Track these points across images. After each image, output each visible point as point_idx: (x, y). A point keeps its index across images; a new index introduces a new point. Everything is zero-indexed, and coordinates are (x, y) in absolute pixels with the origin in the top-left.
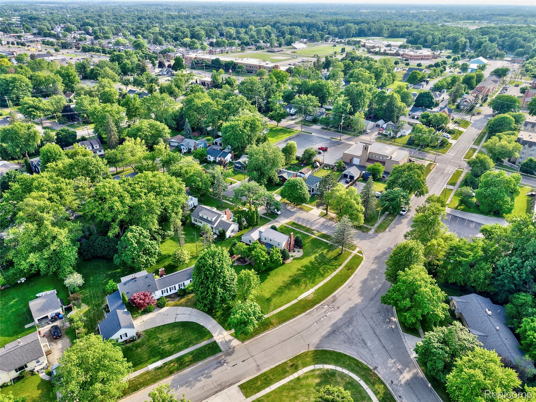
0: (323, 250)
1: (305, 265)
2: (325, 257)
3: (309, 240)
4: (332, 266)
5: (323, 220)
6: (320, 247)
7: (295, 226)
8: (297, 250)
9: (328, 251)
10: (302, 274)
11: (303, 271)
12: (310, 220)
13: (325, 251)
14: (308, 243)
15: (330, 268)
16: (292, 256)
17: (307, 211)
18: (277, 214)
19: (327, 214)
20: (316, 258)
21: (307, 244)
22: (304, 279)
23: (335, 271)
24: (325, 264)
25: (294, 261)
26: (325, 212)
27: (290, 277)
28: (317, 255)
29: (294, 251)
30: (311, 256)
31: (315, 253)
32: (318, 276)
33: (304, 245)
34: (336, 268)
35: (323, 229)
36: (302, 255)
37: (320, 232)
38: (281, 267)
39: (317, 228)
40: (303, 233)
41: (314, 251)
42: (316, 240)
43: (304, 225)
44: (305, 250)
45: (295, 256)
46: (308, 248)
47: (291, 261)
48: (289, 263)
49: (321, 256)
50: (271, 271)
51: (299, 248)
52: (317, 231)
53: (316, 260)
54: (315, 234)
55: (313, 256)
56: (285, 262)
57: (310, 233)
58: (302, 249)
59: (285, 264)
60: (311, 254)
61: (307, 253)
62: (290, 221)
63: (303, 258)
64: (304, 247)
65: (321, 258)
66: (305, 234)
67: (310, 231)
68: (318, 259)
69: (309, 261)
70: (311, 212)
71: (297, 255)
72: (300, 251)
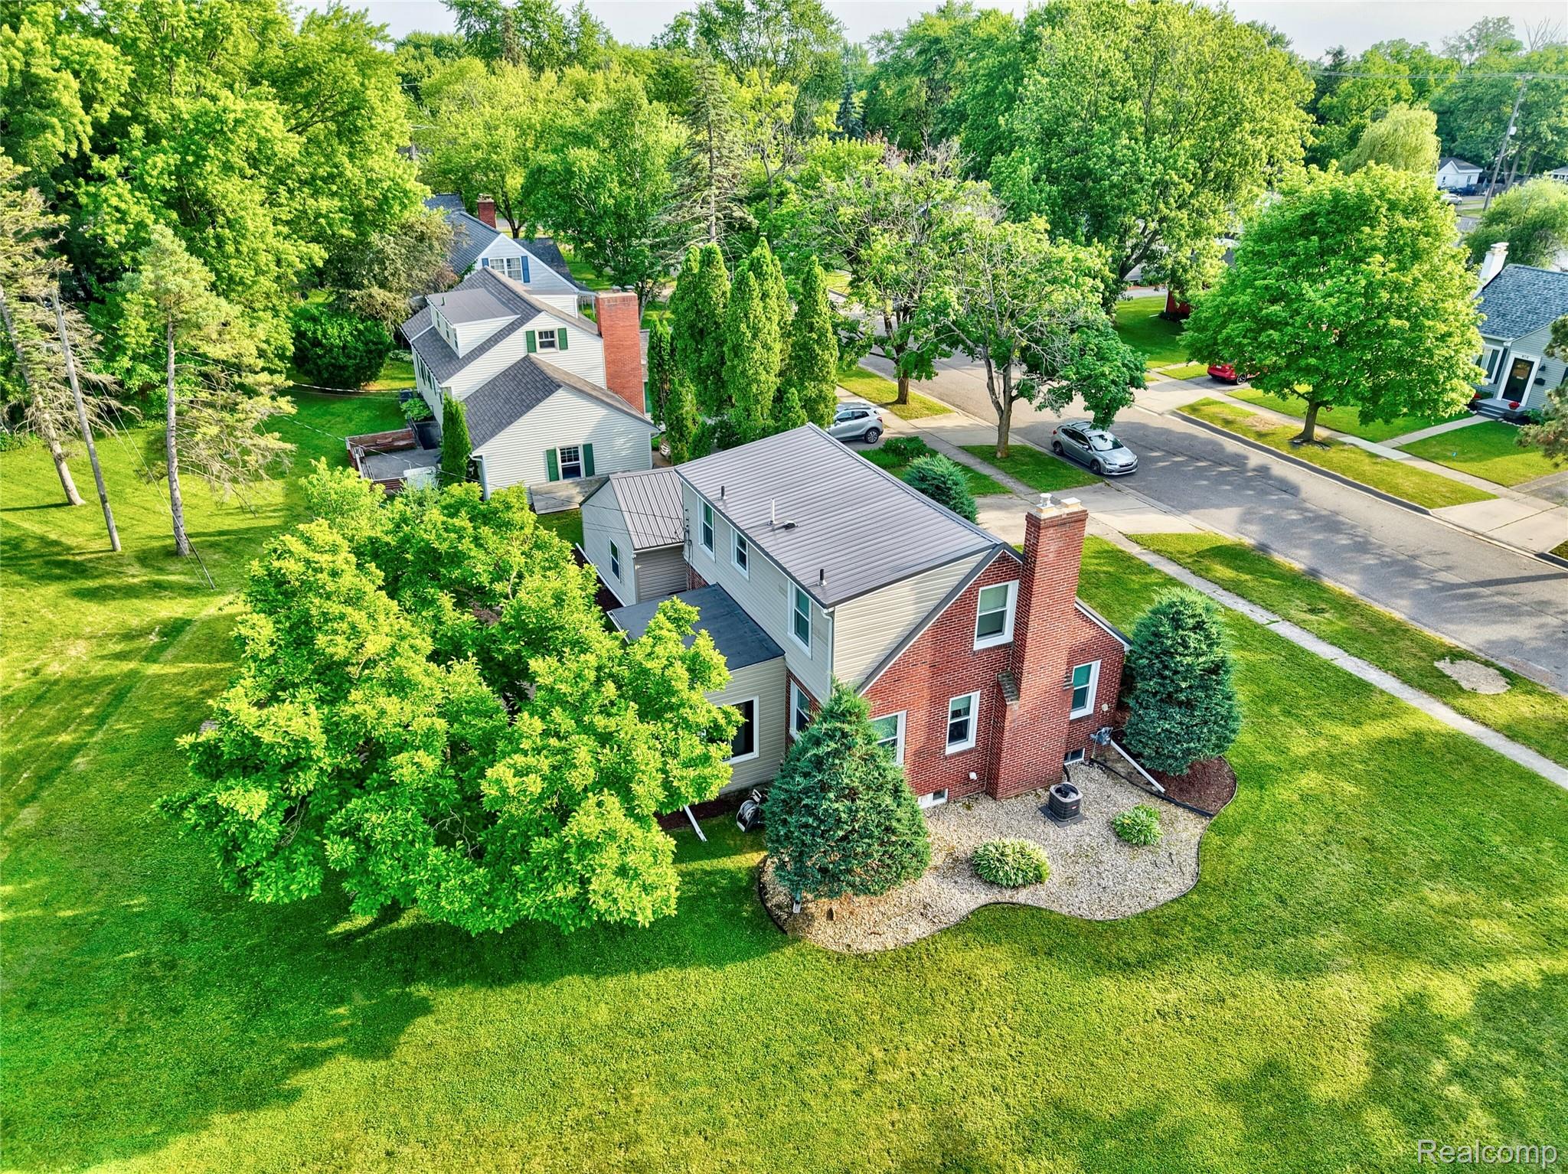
1: (1137, 1121)
6: (1523, 885)
7: (1224, 573)
8: (1107, 800)
12: (1425, 562)
16: (978, 868)
17: (1418, 504)
18: (1094, 466)
20: (1404, 1035)
25: (973, 956)
28: (1449, 996)
29: (1058, 812)
30: (1310, 967)
31: (1410, 942)
36: (1164, 894)
37: (1543, 695)
38: (693, 974)
39: (1514, 653)
40: (1303, 651)
41: (1394, 907)
42: (1477, 769)
43: (1344, 584)
44: (1243, 841)
45: (1039, 879)
46: (1310, 829)
47: (911, 938)
48: (862, 956)
49: (1530, 1053)
50: (481, 993)
51: (1157, 795)
52: (1504, 673)
53: (1412, 1089)
54: (1473, 693)
55: (1349, 980)
56: (808, 918)
57: (1398, 674)
58: (1203, 813)
59: (788, 951)
60: (1321, 943)
61: (1263, 898)
62: (1191, 531)
63: (1141, 963)
64: (1244, 794)
65: (1514, 1087)
66: (1328, 666)
67: (1397, 651)
68: (1455, 1091)
69: (1254, 1050)
70: (1460, 514)
71: (1071, 882)
72: (1156, 827)
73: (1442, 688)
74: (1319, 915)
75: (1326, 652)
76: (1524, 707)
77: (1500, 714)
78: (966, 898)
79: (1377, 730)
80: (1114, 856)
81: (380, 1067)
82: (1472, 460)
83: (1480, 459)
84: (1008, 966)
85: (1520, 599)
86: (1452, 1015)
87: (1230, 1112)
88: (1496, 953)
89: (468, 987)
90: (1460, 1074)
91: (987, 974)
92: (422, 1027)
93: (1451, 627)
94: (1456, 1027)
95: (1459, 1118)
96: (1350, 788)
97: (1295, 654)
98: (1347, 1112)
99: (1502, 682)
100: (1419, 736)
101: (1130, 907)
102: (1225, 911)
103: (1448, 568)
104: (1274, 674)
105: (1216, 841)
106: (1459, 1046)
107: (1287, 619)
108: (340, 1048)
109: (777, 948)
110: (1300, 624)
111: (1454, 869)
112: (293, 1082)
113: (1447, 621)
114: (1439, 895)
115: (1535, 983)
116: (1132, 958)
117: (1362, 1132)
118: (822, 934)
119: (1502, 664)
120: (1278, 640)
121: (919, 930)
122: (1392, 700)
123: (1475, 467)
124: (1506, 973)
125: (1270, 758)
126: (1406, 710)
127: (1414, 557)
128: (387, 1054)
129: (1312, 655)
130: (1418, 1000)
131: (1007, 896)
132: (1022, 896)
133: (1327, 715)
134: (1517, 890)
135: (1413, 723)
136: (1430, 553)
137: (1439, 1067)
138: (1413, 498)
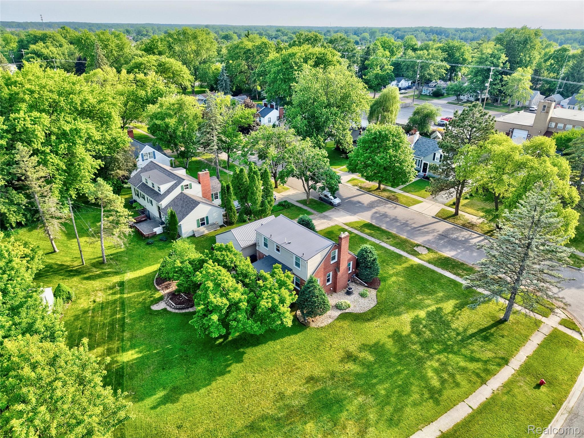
0: (441, 300)
1: (376, 344)
2: (447, 325)
3: (399, 268)
4: (473, 359)
5: (443, 226)
6: (432, 293)
7: (367, 231)
8: (357, 289)
9: (460, 307)
10: (358, 375)
11: (363, 363)
12: (410, 222)
13: (449, 306)
14: (397, 274)
15: (464, 369)
16: (338, 307)
17: (406, 206)
18: (331, 204)
19: (456, 214)
20: (415, 322)
21: (394, 279)
22: (360, 399)
23: (484, 382)
24: (447, 349)
25: (341, 323)
26: (453, 210)
27: (311, 379)
28: (422, 314)
29: (349, 293)
30: (399, 314)
31: (415, 306)
32: (416, 396)
33: (384, 279)
34: (490, 373)
35: (444, 246)
36: (372, 306)
37: (434, 252)
38: (292, 337)
39: (429, 243)
40: (388, 249)
41: (412, 301)
42: (424, 271)
43: (394, 231)
44: (383, 293)
45: (349, 307)
46: (395, 289)
47: (329, 322)
48: (322, 327)
49: (435, 321)
50: (254, 348)
51: (366, 286)
52: (427, 248)
53: (417, 330)
54: (422, 254)
55: (406, 315)
56: (309, 323)
57: (407, 252)
58: (376, 289)
59: (308, 329)
60: (401, 310)
61: (389, 303)
62: (358, 220)
63: (371, 319)
64: (382, 284)
65: (433, 327)
66: (393, 252)
67: (406, 246)
68: (424, 329)
69: (393, 329)
70: (416, 207)
71: (355, 306)
72: (368, 293)
73: (415, 254)
74: (400, 304)
75: (392, 248)
76: (431, 256)
77: (427, 258)
78: (337, 313)
79: (405, 265)
80: (362, 300)
81: (242, 364)
82: (417, 191)
83: (418, 191)
84: (348, 324)
85: (430, 229)
86: (422, 317)
87: (390, 339)
88: (429, 306)
89: (251, 348)
90: (424, 327)
91: (345, 326)
92: (246, 356)
93: (416, 238)
94: (423, 319)
95: (425, 333)
96: (401, 279)
97: (386, 250)
98: (408, 336)
99: (427, 250)
100: (412, 265)
101: (367, 309)
102: (383, 307)
103: (414, 223)
104: (383, 255)
105: (379, 294)
106: (424, 322)
107: (383, 241)
108: (233, 362)
109: (306, 329)
110: (386, 242)
111: (421, 292)
112: (228, 369)
113: (416, 237)
114: (419, 297)
115: (435, 310)
116: (369, 318)
117: (411, 338)
118: (313, 325)
119: (427, 246)
120: (382, 247)
121: (330, 321)
122: (406, 258)
123: (417, 193)
124: (430, 309)
125: (385, 275)
126: (409, 260)
127: (407, 221)
128: (242, 361)
129: (390, 250)
130: (417, 316)
131: (344, 311)
132: (347, 311)
133: (395, 264)
134: (431, 294)
135: (411, 263)
136: (410, 219)
137: (421, 326)
138: (405, 204)
